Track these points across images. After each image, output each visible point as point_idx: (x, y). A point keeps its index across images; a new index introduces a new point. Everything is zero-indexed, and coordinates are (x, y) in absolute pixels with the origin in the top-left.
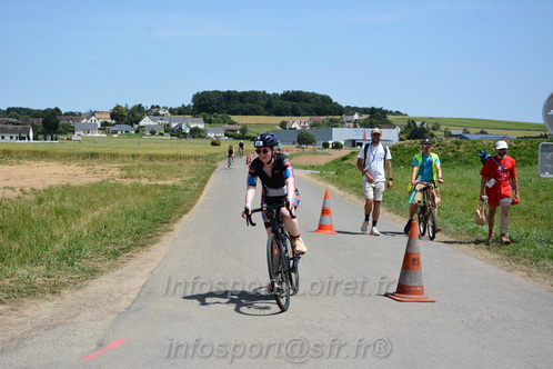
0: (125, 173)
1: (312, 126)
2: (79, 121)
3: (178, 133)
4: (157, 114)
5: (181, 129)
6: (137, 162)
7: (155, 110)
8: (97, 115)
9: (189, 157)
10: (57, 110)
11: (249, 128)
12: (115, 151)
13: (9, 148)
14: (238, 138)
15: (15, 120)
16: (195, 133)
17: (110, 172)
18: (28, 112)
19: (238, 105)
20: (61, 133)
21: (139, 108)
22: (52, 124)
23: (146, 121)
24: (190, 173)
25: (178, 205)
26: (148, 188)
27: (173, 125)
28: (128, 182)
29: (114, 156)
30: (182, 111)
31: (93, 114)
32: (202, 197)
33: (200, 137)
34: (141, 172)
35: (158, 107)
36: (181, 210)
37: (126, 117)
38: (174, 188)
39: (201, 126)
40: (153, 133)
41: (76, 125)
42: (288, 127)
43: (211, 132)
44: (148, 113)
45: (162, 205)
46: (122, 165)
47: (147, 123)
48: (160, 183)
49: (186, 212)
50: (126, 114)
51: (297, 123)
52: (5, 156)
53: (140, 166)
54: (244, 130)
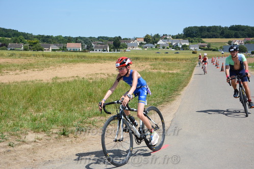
0: (153, 67)
1: (245, 43)
2: (129, 42)
3: (176, 47)
4: (166, 39)
5: (177, 45)
6: (158, 62)
7: (165, 37)
8: (138, 40)
9: (183, 59)
10: (120, 37)
11: (212, 45)
12: (147, 56)
13: (100, 55)
14: (206, 50)
15: (101, 42)
16: (184, 47)
17: (146, 67)
18: (107, 38)
19: (206, 33)
20: (121, 48)
21: (157, 36)
22: (117, 44)
23: (161, 42)
24: (184, 67)
25: (181, 83)
26: (165, 74)
27: (174, 44)
28: (155, 71)
29: (147, 59)
30: (178, 37)
31: (136, 39)
32: (192, 79)
33: (187, 49)
34: (160, 66)
35: (166, 35)
36: (182, 85)
37: (150, 40)
38: (178, 74)
39: (187, 44)
40: (164, 48)
41: (128, 44)
42: (232, 44)
43: (193, 47)
44: (161, 38)
45: (173, 82)
46: (151, 63)
47: (161, 43)
48: (170, 72)
49: (185, 86)
50: (151, 39)
51: (237, 42)
52: (99, 59)
53: (159, 64)
54: (209, 46)
